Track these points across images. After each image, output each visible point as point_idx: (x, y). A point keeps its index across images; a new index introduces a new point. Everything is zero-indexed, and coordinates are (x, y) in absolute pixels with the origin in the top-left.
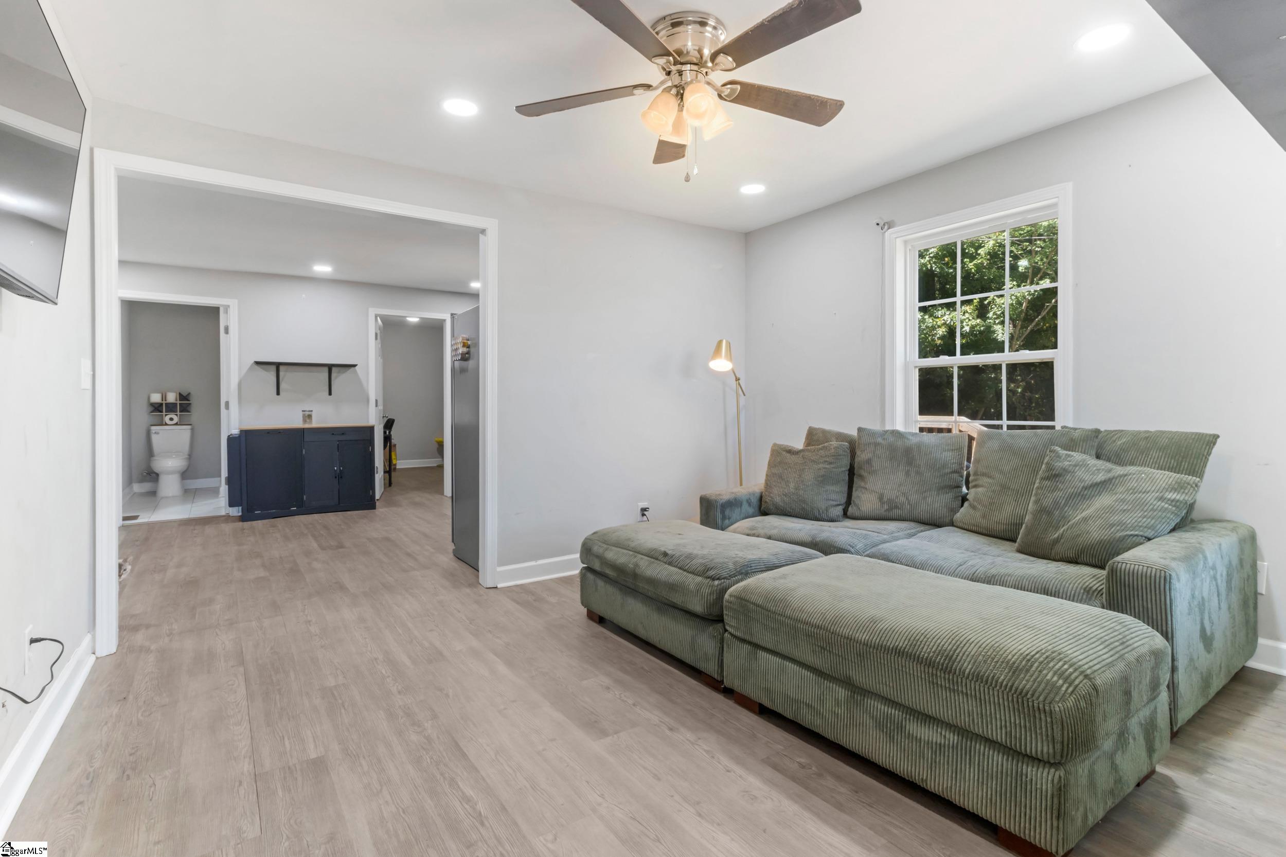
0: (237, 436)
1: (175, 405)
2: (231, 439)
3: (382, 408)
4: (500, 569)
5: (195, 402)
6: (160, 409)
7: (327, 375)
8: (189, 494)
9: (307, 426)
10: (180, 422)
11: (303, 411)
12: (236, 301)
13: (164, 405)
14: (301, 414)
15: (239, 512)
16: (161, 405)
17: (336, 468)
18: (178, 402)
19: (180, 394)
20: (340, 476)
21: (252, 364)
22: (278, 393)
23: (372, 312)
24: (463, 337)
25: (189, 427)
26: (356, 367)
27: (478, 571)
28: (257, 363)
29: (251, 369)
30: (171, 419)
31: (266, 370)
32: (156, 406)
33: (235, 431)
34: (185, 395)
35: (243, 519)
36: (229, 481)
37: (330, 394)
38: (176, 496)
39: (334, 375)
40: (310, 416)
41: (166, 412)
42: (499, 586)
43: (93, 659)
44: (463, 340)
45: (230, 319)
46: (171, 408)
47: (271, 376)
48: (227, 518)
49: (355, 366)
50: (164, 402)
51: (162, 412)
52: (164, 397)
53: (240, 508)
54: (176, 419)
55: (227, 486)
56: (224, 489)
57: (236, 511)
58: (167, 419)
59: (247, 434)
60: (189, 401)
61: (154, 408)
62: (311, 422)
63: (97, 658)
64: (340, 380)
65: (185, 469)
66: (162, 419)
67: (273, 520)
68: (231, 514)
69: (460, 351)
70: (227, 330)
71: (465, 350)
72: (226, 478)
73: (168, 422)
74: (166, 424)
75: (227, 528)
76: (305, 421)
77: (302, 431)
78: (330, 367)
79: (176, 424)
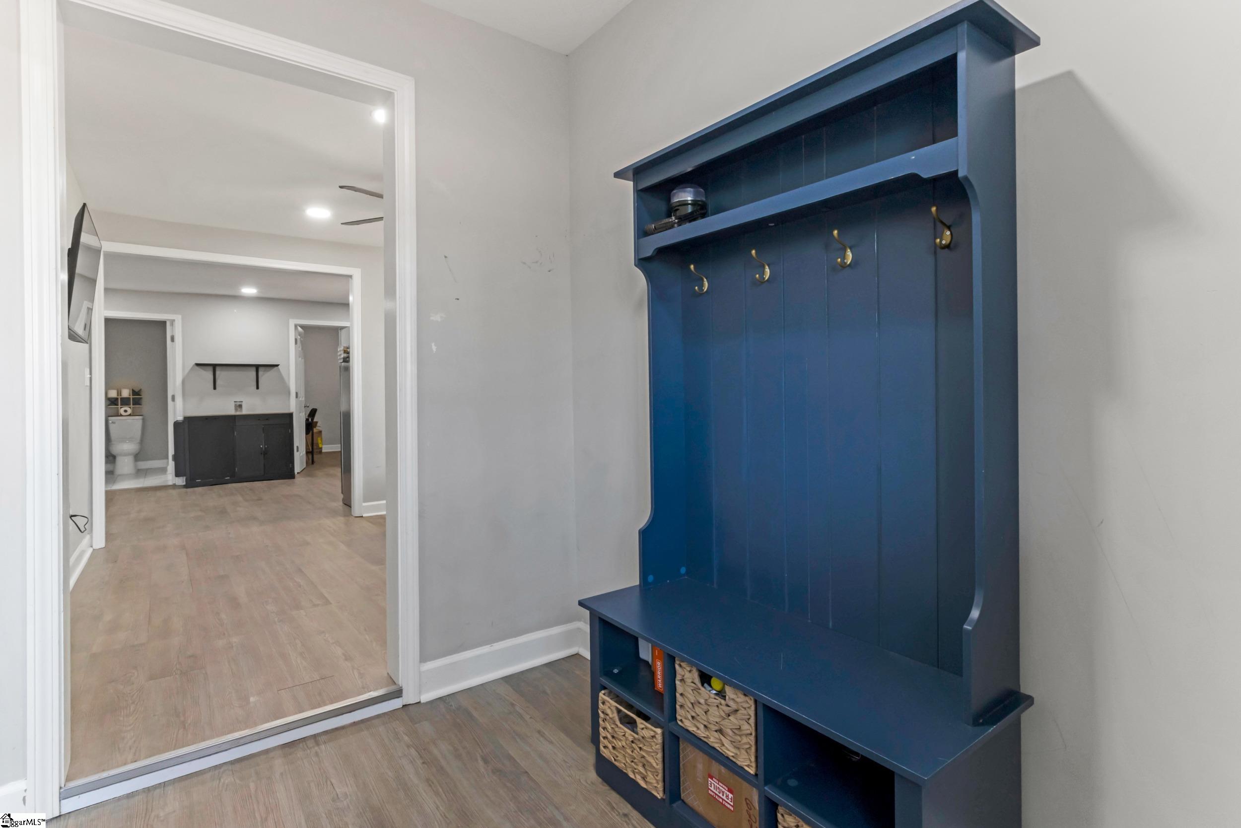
0: (181, 421)
1: (129, 399)
2: (176, 424)
3: (303, 399)
4: (364, 504)
5: (146, 397)
6: (116, 402)
7: (254, 373)
8: (140, 473)
9: (238, 413)
10: (133, 413)
11: (235, 402)
12: (180, 317)
13: (119, 399)
14: (233, 404)
15: (183, 482)
16: (117, 399)
17: (261, 446)
18: (131, 397)
19: (133, 390)
20: (265, 453)
21: (193, 366)
22: (215, 388)
23: (292, 322)
24: (344, 347)
25: (141, 417)
26: (279, 366)
27: (350, 507)
28: (198, 365)
29: (192, 369)
30: (126, 411)
31: (205, 370)
32: (113, 400)
33: (180, 418)
34: (137, 391)
35: (186, 486)
36: (175, 458)
37: (258, 388)
38: (130, 474)
39: (260, 373)
40: (240, 406)
41: (121, 405)
42: (364, 515)
43: (91, 550)
44: (344, 348)
45: (177, 330)
46: (125, 402)
47: (209, 375)
48: (174, 486)
49: (277, 366)
50: (119, 397)
51: (118, 405)
52: (119, 393)
53: (185, 478)
54: (129, 411)
55: (174, 462)
56: (171, 466)
57: (181, 481)
58: (122, 411)
59: (188, 420)
60: (140, 395)
61: (110, 402)
62: (241, 410)
63: (94, 550)
64: (264, 376)
65: (137, 452)
66: (118, 411)
67: (211, 487)
68: (177, 484)
69: (342, 356)
70: (173, 339)
71: (346, 355)
72: (173, 455)
73: (123, 413)
74: (121, 415)
75: (174, 492)
76: (236, 410)
77: (233, 418)
78: (257, 367)
79: (130, 415)
